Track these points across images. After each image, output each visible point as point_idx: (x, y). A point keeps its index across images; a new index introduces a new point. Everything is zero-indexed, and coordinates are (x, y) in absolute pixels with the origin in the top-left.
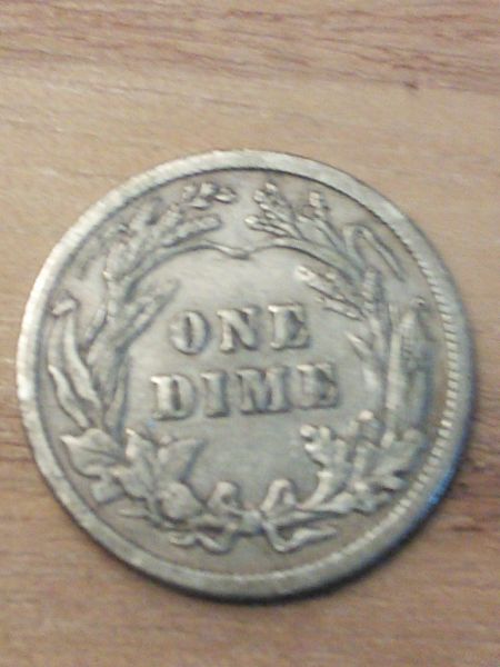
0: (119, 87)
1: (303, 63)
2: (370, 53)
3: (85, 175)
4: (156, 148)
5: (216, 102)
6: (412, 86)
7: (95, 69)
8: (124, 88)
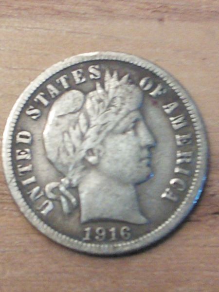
0: (28, 28)
1: (111, 12)
2: (142, 6)
3: (15, 69)
4: (46, 55)
5: (72, 32)
6: (161, 20)
7: (17, 20)
8: (31, 28)
